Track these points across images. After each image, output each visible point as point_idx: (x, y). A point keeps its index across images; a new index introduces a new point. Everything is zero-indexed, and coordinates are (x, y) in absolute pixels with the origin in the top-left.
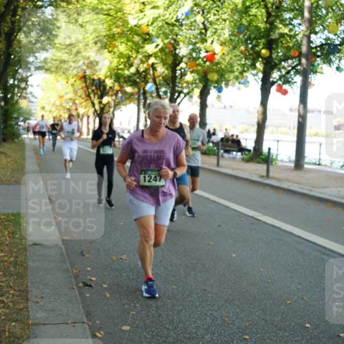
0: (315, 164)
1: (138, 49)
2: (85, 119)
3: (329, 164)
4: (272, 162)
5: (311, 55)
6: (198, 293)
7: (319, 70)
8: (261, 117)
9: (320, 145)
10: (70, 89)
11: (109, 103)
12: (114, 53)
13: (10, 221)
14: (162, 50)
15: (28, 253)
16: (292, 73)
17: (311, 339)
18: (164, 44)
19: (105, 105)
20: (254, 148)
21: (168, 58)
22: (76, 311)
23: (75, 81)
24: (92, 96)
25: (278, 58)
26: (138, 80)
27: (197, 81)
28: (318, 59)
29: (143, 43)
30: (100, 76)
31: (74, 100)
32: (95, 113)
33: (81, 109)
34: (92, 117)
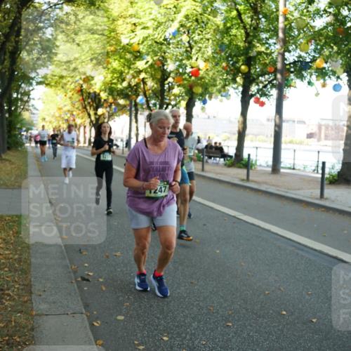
0: (290, 168)
1: (130, 65)
2: (82, 129)
3: (302, 169)
4: (251, 167)
5: (286, 71)
6: (185, 286)
7: (293, 84)
8: (241, 126)
9: (295, 151)
10: (68, 102)
11: (103, 114)
12: (108, 69)
13: (14, 222)
14: (151, 66)
15: (31, 251)
16: (269, 86)
17: (287, 324)
18: (154, 60)
19: (100, 116)
20: (236, 154)
21: (157, 74)
22: (75, 303)
23: (73, 94)
24: (88, 108)
25: (256, 73)
26: (130, 93)
27: (184, 94)
28: (292, 75)
29: (134, 60)
30: (95, 90)
31: (72, 112)
32: (91, 124)
33: (78, 120)
34: (88, 127)
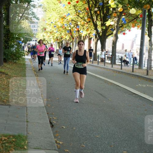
2: (86, 42)
13: (11, 143)
19: (107, 28)
23: (77, 2)
24: (95, 18)
31: (76, 21)
32: (97, 36)
33: (83, 31)
34: (94, 40)
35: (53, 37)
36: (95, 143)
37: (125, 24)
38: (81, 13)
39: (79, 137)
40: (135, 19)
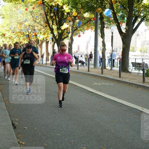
2: (44, 45)
23: (34, 8)
24: (51, 22)
30: (58, 3)
31: (34, 26)
32: (54, 39)
33: (40, 36)
34: (51, 43)
35: (13, 42)
36: (56, 141)
37: (79, 27)
38: (37, 18)
39: (40, 136)
40: (88, 22)
